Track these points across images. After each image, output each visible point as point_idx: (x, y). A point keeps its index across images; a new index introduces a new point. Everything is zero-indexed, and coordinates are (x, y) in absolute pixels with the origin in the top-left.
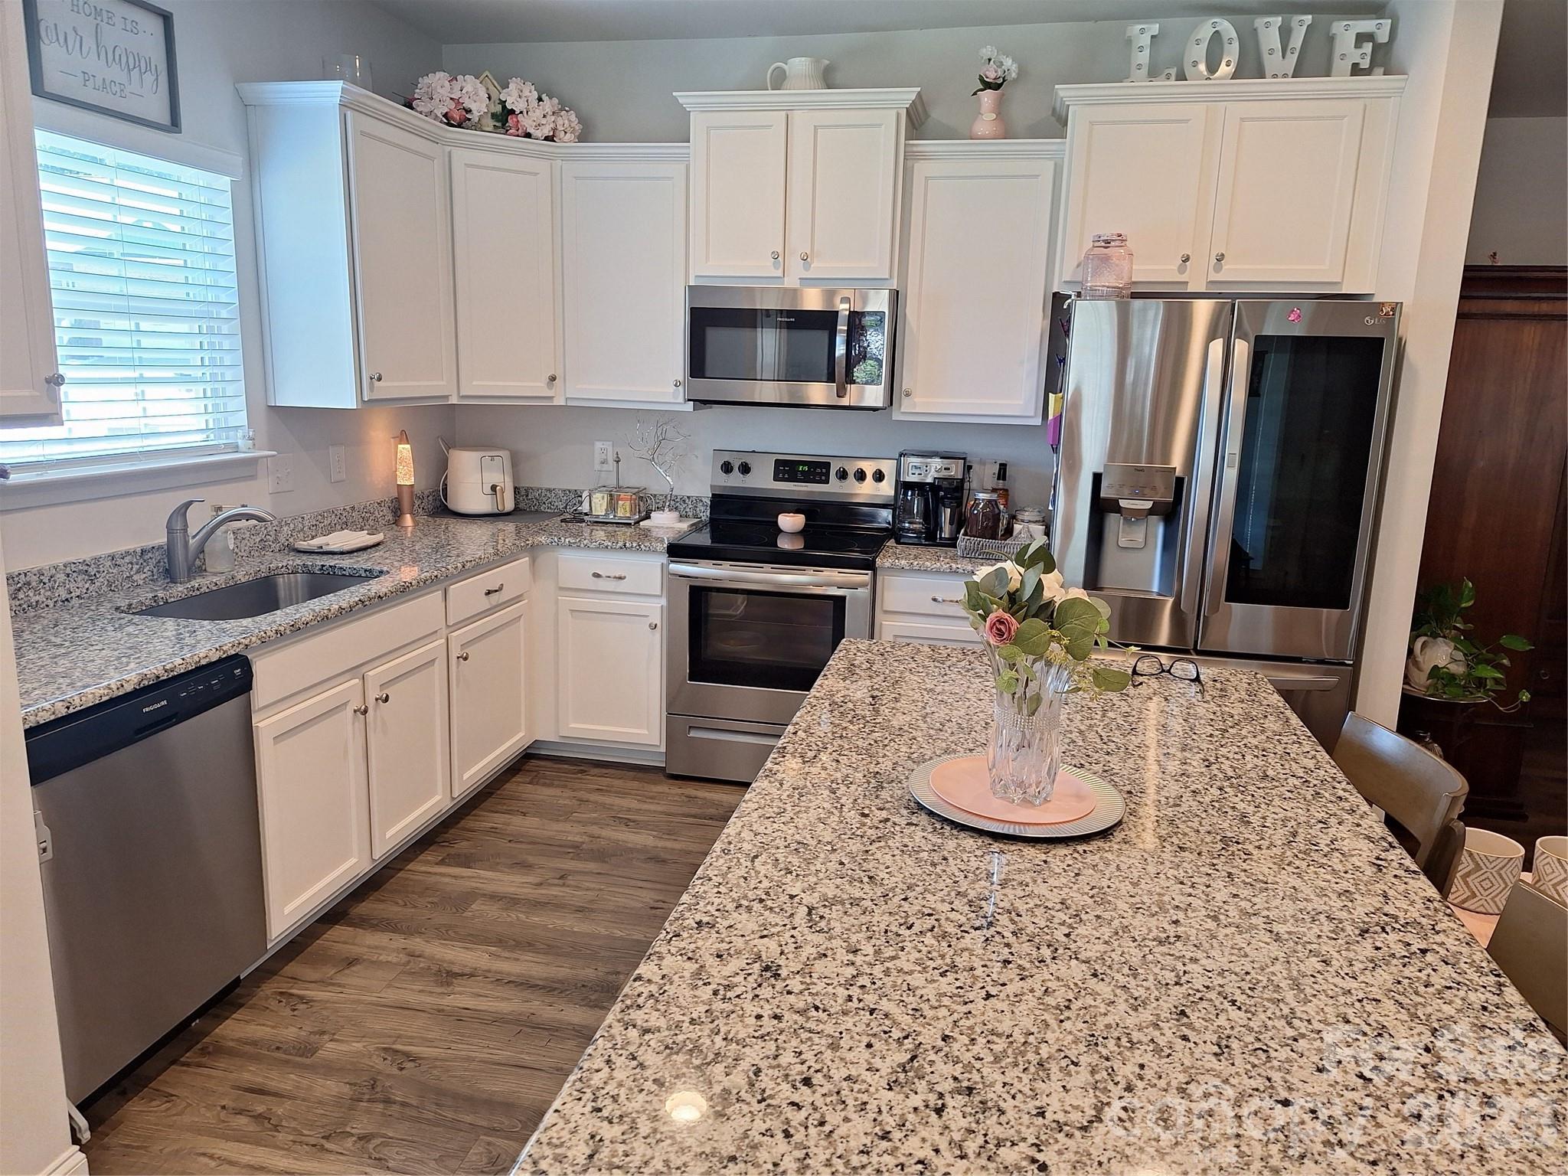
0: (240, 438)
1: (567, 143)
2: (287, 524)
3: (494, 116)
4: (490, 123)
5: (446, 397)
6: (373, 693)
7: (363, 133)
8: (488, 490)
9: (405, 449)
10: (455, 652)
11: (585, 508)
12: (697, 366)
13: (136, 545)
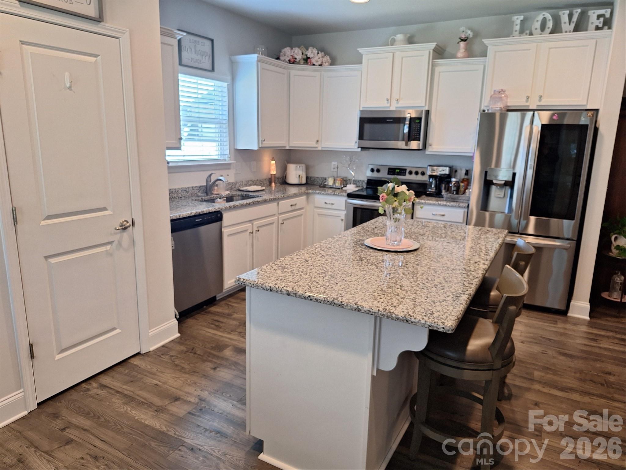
0: (226, 157)
1: (326, 66)
2: (238, 183)
3: (304, 59)
4: (302, 62)
5: (285, 147)
6: (255, 229)
7: (263, 69)
8: (298, 177)
9: (273, 162)
10: (280, 222)
11: (326, 183)
12: (361, 137)
13: (198, 185)
